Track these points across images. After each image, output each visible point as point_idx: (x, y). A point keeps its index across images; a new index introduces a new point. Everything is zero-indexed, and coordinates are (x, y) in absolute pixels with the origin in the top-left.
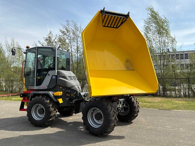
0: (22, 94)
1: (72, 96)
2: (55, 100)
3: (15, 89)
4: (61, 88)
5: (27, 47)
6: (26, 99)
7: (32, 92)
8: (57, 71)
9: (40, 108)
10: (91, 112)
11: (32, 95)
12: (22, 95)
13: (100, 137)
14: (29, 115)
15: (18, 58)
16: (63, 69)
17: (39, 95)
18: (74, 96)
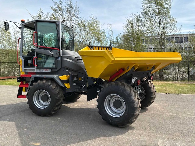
0: (19, 78)
1: (79, 80)
2: (62, 86)
3: (3, 72)
4: (67, 71)
5: (23, 21)
6: (24, 83)
7: (33, 76)
8: (61, 50)
9: (43, 94)
10: (109, 99)
11: (33, 79)
12: (19, 80)
13: (120, 128)
14: (30, 102)
15: (5, 38)
16: (67, 48)
17: (42, 79)
18: (82, 81)
